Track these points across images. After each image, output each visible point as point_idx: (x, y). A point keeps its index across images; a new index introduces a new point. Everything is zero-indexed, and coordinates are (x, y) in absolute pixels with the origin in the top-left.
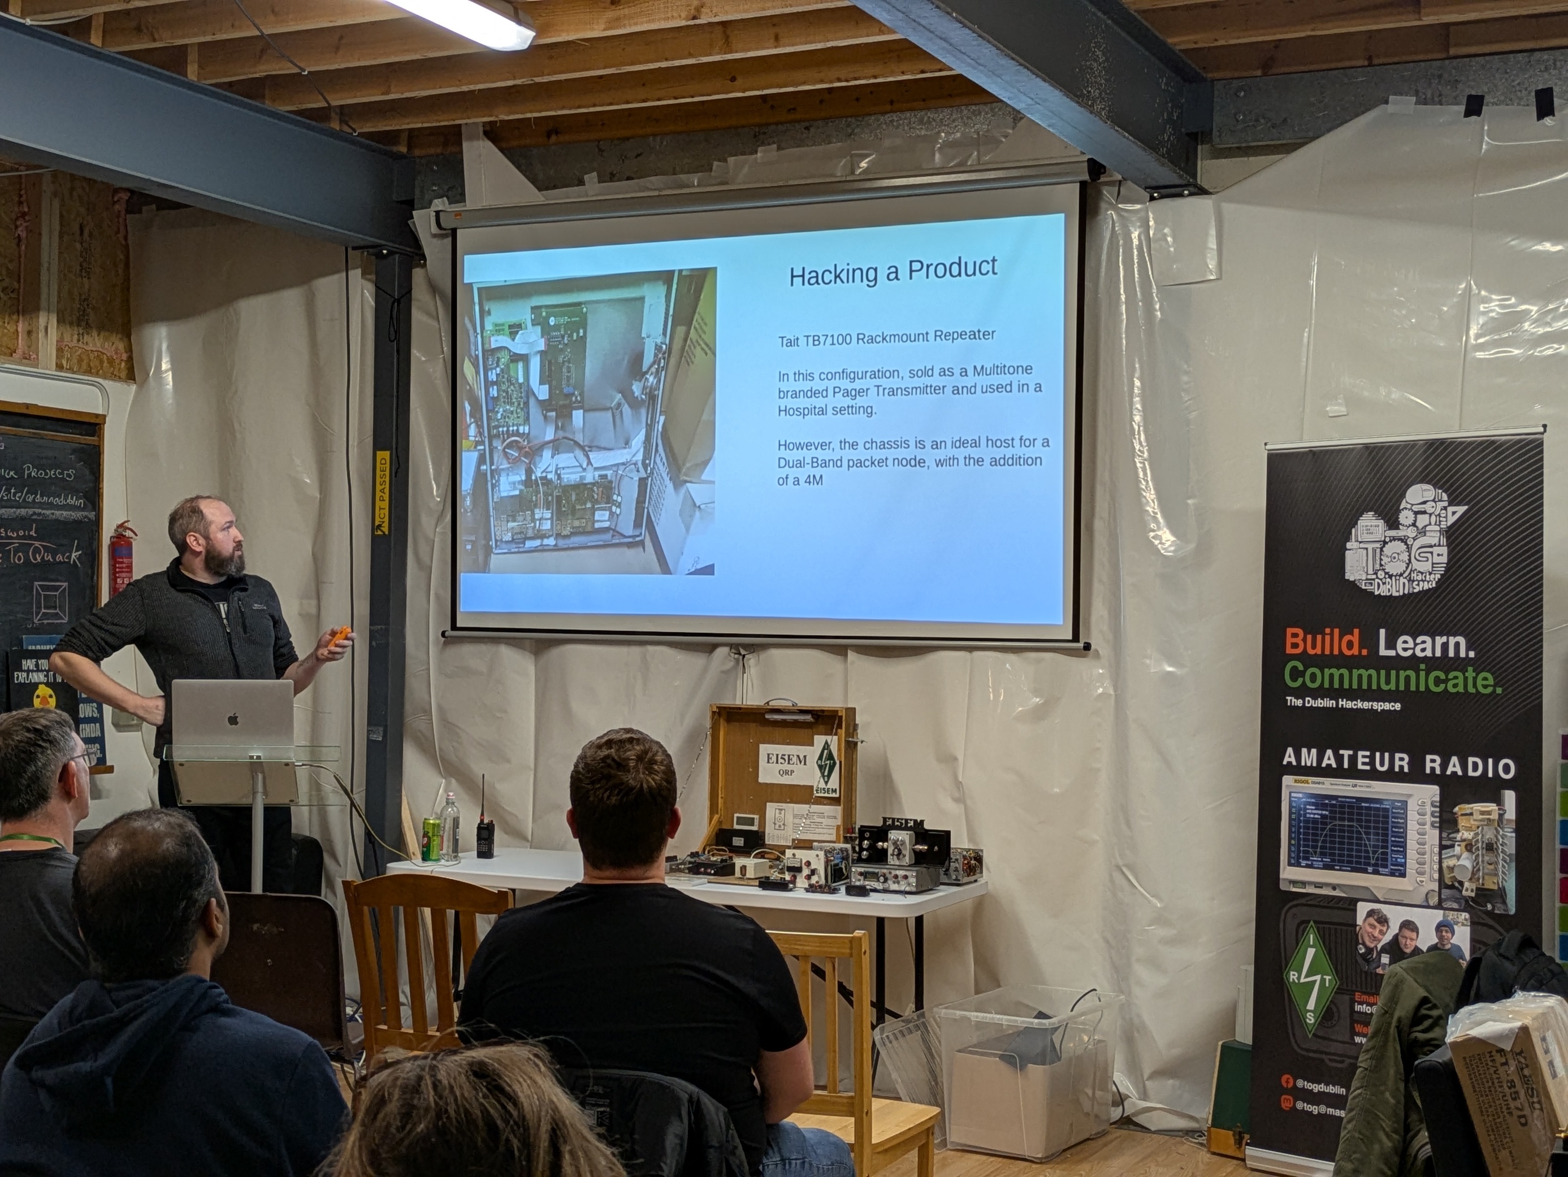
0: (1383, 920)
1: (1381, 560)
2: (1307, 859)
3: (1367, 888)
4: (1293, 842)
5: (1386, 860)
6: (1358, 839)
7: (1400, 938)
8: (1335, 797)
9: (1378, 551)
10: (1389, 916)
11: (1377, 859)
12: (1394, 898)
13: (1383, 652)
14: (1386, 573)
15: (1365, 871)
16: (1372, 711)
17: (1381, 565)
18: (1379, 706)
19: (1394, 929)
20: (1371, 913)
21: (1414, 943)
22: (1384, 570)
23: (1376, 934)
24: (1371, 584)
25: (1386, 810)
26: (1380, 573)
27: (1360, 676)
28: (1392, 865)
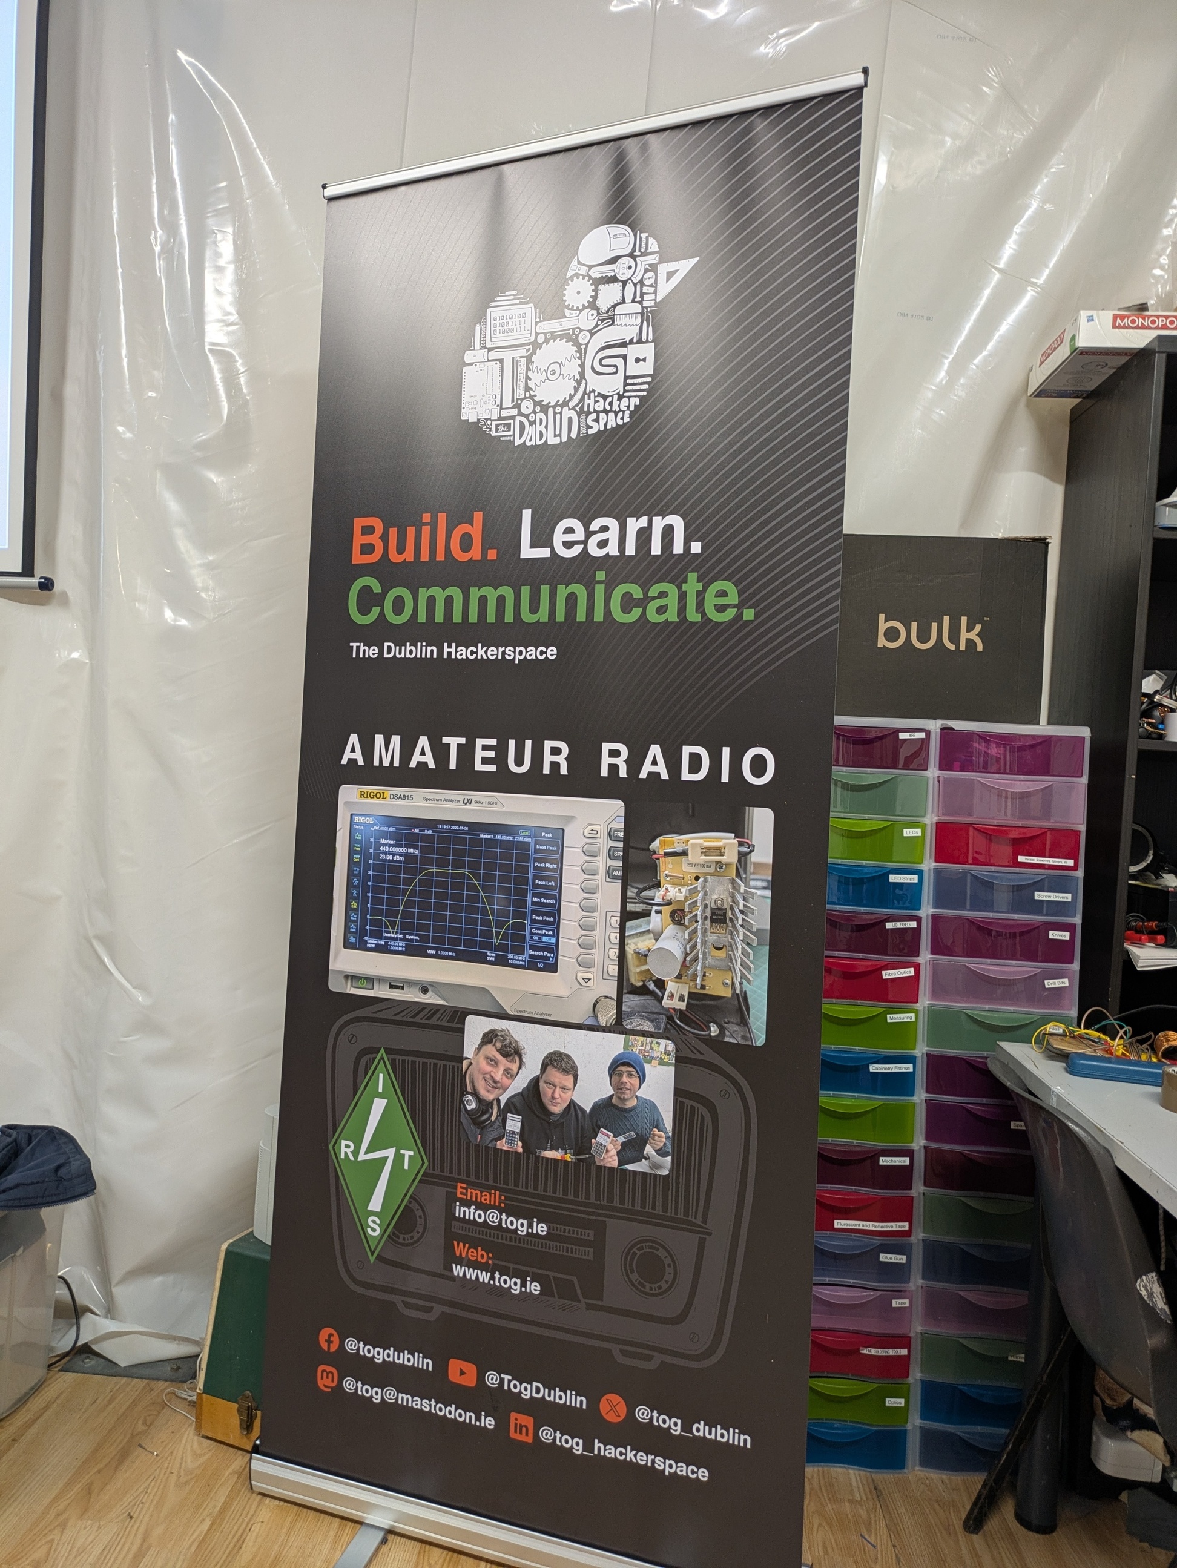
0: (512, 1052)
1: (528, 378)
2: (379, 936)
3: (484, 991)
4: (354, 905)
5: (522, 938)
6: (469, 898)
7: (541, 1084)
8: (432, 823)
9: (523, 363)
10: (522, 1043)
11: (505, 937)
12: (532, 1012)
13: (527, 552)
14: (537, 403)
15: (482, 959)
16: (503, 661)
17: (528, 389)
18: (514, 654)
19: (531, 1069)
20: (489, 1038)
21: (568, 1096)
22: (532, 397)
23: (499, 1075)
24: (508, 426)
25: (525, 846)
26: (525, 403)
27: (483, 600)
28: (532, 948)
